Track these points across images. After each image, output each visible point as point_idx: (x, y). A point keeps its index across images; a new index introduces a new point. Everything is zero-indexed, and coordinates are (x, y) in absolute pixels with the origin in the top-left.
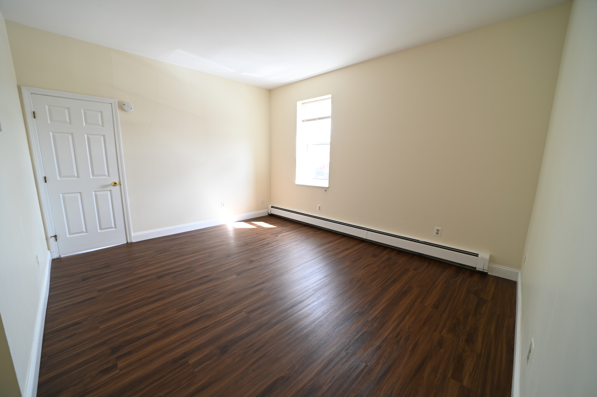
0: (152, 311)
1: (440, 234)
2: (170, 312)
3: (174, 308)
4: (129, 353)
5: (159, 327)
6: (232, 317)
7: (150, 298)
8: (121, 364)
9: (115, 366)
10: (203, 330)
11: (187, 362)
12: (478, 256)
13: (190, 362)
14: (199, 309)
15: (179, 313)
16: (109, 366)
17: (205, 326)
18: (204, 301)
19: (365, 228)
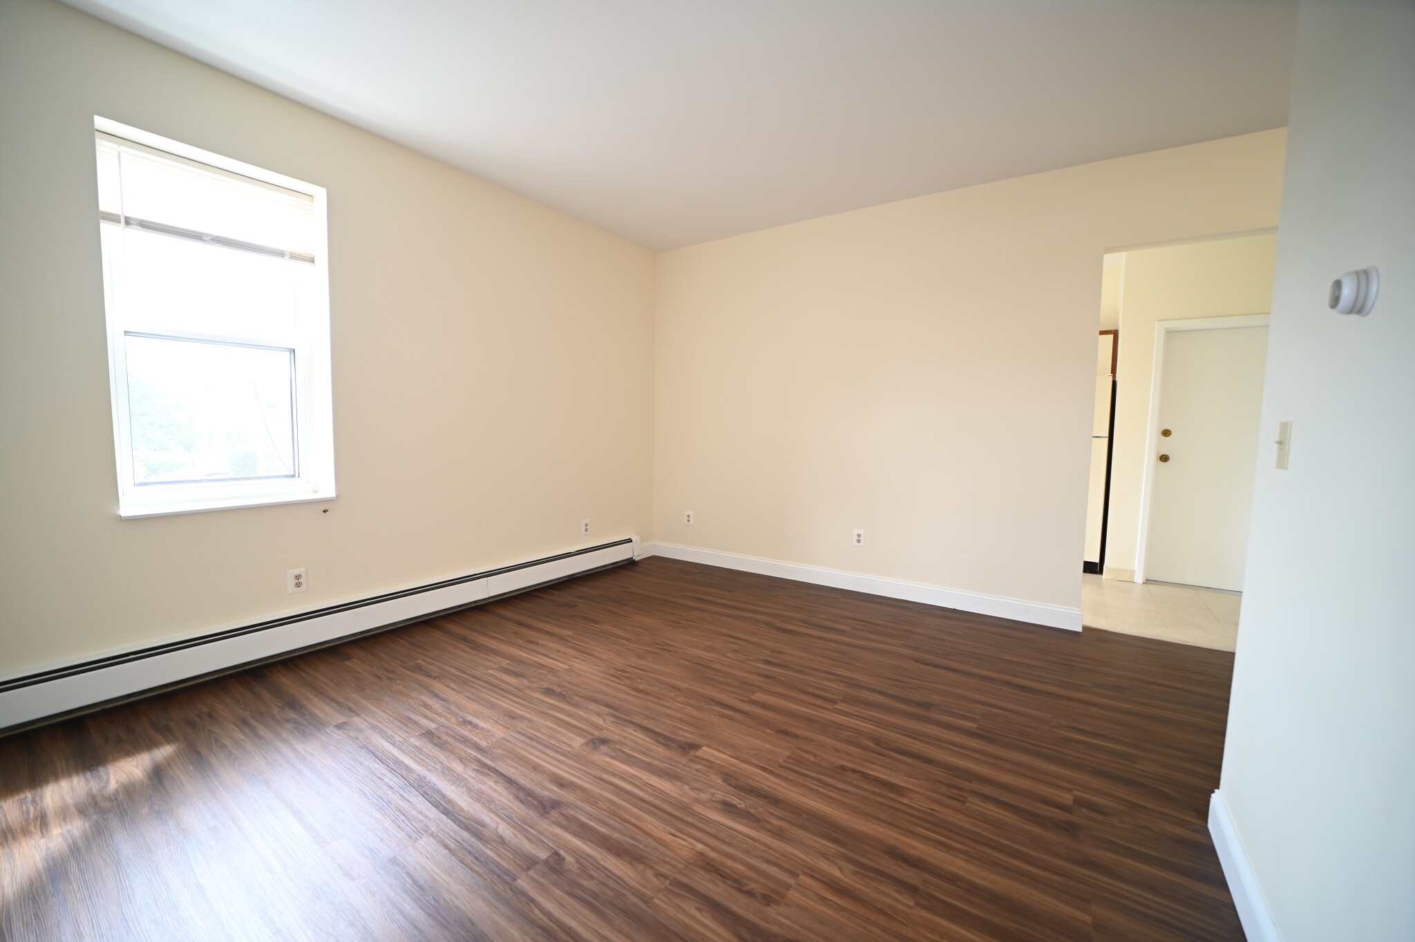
0: (950, 842)
1: (589, 530)
2: (919, 803)
3: (902, 803)
4: (1046, 801)
5: (967, 796)
6: (856, 716)
7: (912, 890)
8: (1067, 798)
9: (1078, 802)
10: (916, 736)
11: (977, 728)
12: (631, 541)
13: (976, 726)
14: (873, 763)
15: (910, 787)
16: (1088, 811)
17: (903, 737)
18: (842, 766)
19: (476, 575)
